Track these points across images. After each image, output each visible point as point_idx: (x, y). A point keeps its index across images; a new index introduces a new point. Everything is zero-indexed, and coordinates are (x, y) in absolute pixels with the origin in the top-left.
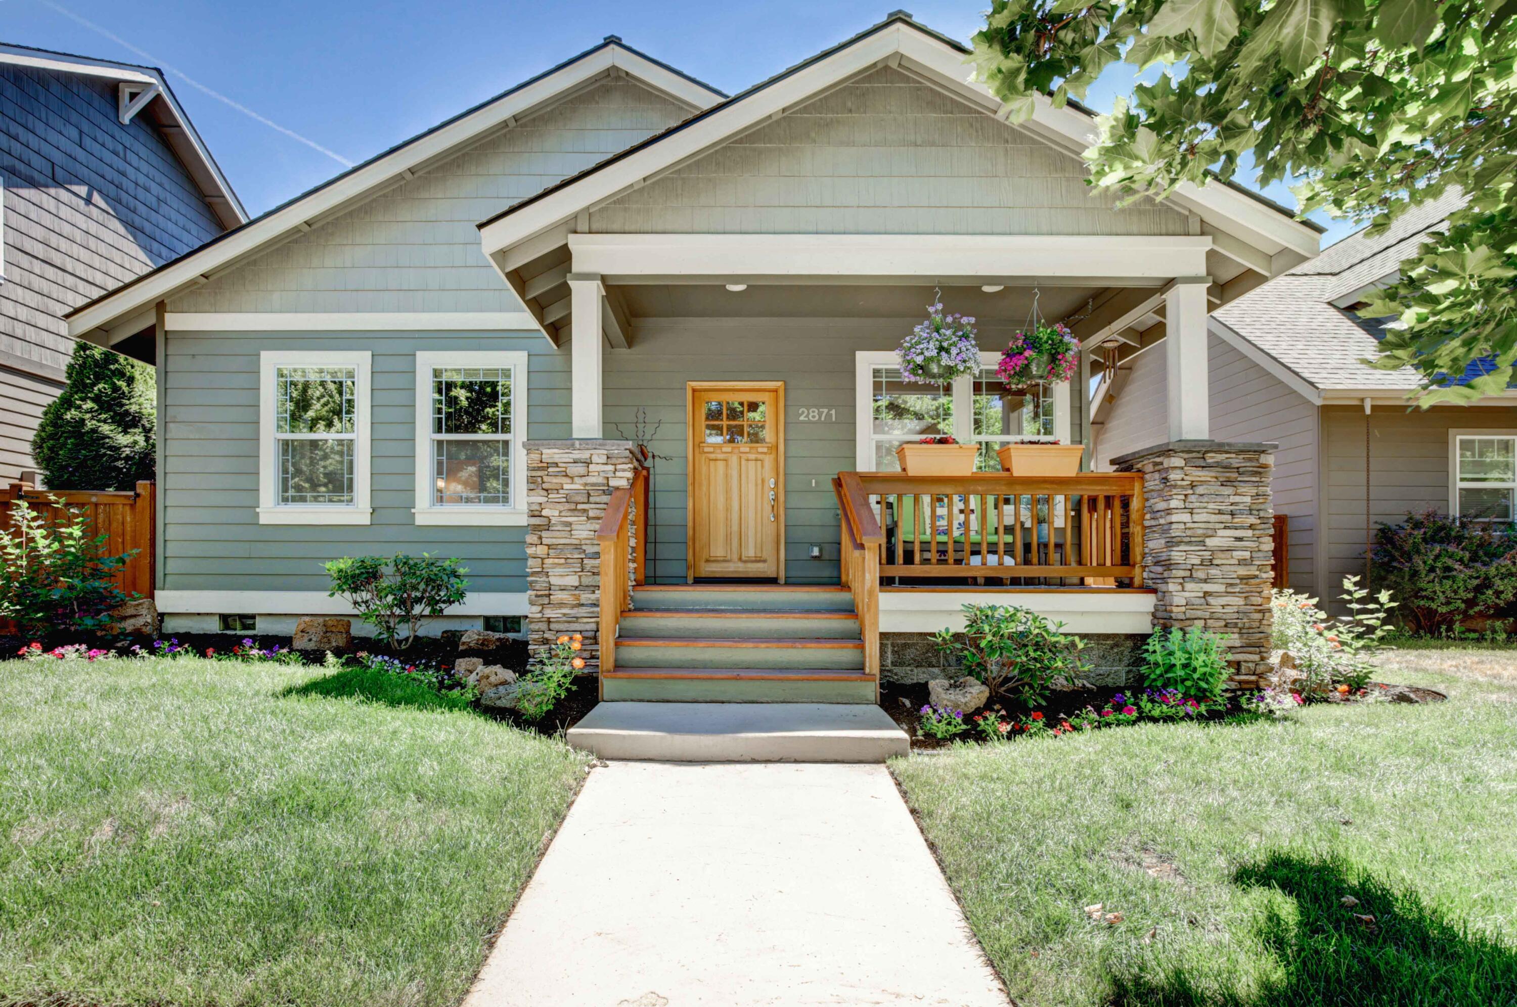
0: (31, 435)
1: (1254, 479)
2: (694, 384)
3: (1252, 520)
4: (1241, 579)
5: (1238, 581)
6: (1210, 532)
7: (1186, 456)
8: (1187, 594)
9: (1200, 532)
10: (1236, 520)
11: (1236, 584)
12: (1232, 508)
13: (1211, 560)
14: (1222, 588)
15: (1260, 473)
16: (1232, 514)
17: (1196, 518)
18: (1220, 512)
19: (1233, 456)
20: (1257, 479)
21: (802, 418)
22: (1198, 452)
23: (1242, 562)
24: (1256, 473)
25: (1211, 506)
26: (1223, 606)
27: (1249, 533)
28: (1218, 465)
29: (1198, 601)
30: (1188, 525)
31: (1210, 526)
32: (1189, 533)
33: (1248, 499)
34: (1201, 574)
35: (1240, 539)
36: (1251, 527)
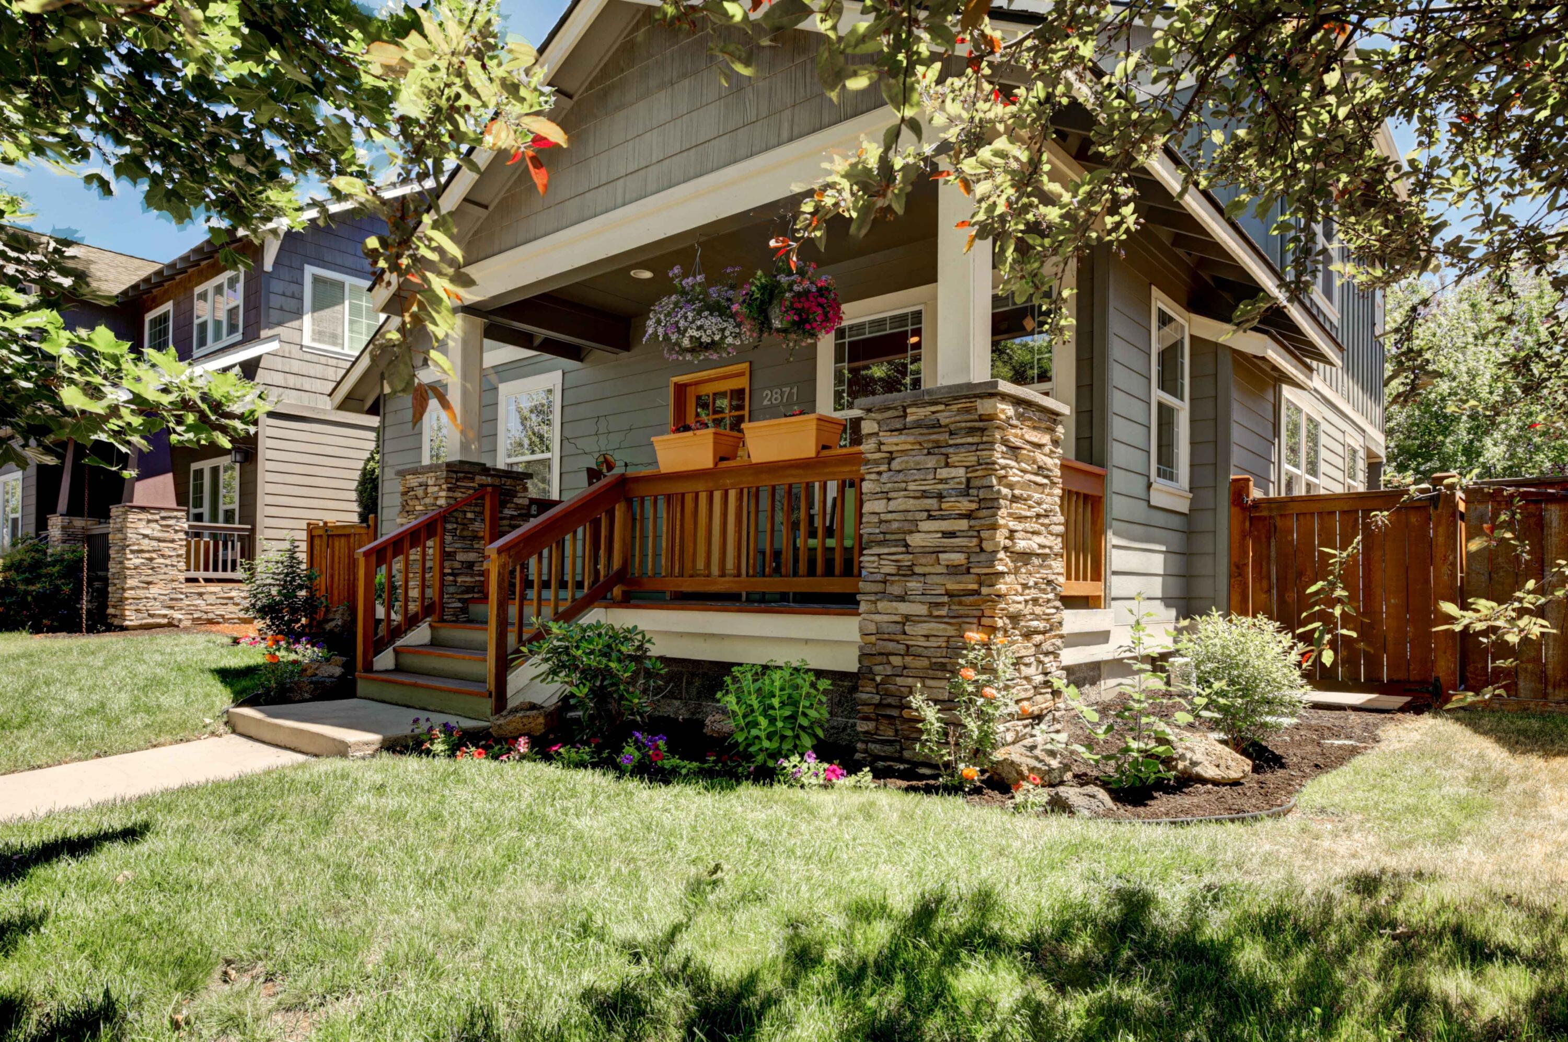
0: (354, 485)
1: (970, 440)
2: (675, 379)
3: (966, 505)
4: (949, 594)
5: (945, 599)
6: (907, 526)
7: (878, 416)
8: (877, 618)
9: (895, 525)
10: (944, 506)
11: (942, 604)
12: (940, 486)
13: (910, 568)
14: (922, 610)
15: (983, 430)
16: (940, 497)
17: (893, 505)
18: (924, 495)
19: (941, 407)
20: (976, 439)
21: (766, 403)
22: (895, 408)
23: (954, 570)
24: (971, 431)
25: (912, 486)
26: (927, 637)
27: (963, 524)
28: (918, 425)
29: (893, 628)
30: (883, 517)
31: (910, 516)
32: (884, 527)
33: (961, 472)
34: (896, 590)
35: (951, 534)
36: (968, 516)
